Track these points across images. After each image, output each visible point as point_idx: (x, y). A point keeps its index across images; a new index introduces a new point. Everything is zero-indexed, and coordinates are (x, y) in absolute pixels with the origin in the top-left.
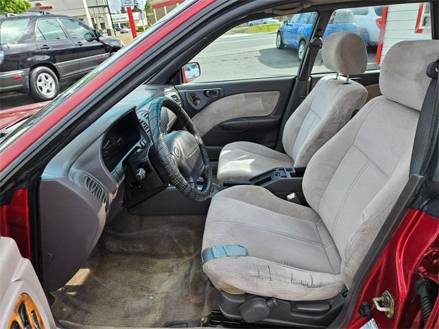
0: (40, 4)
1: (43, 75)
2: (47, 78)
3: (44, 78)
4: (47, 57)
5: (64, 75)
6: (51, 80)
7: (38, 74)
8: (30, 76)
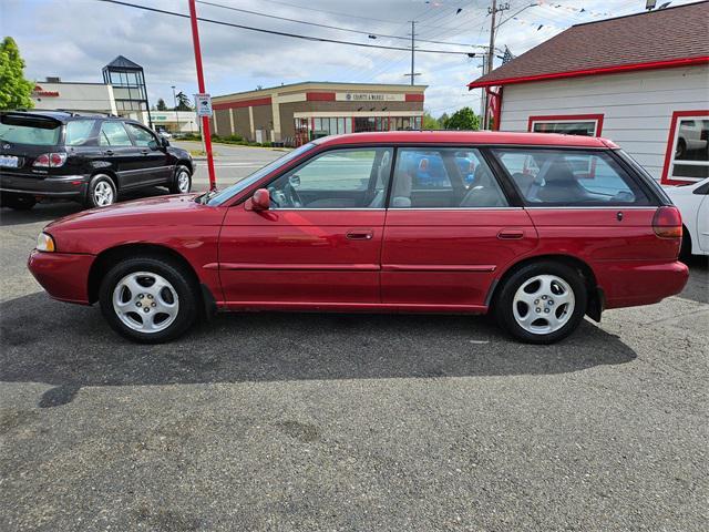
0: (40, 89)
1: (102, 183)
2: (105, 187)
3: (102, 187)
4: (109, 164)
5: (124, 186)
6: (109, 190)
7: (98, 181)
8: (89, 183)
